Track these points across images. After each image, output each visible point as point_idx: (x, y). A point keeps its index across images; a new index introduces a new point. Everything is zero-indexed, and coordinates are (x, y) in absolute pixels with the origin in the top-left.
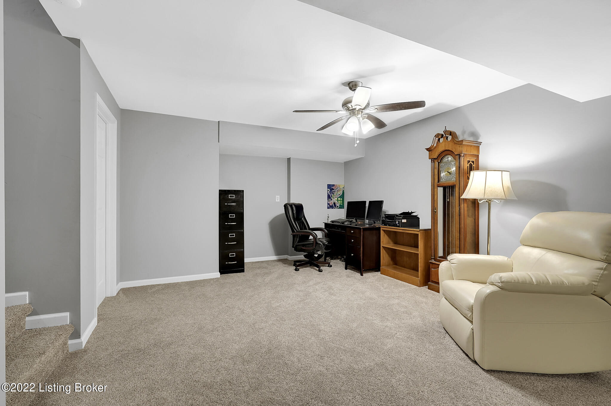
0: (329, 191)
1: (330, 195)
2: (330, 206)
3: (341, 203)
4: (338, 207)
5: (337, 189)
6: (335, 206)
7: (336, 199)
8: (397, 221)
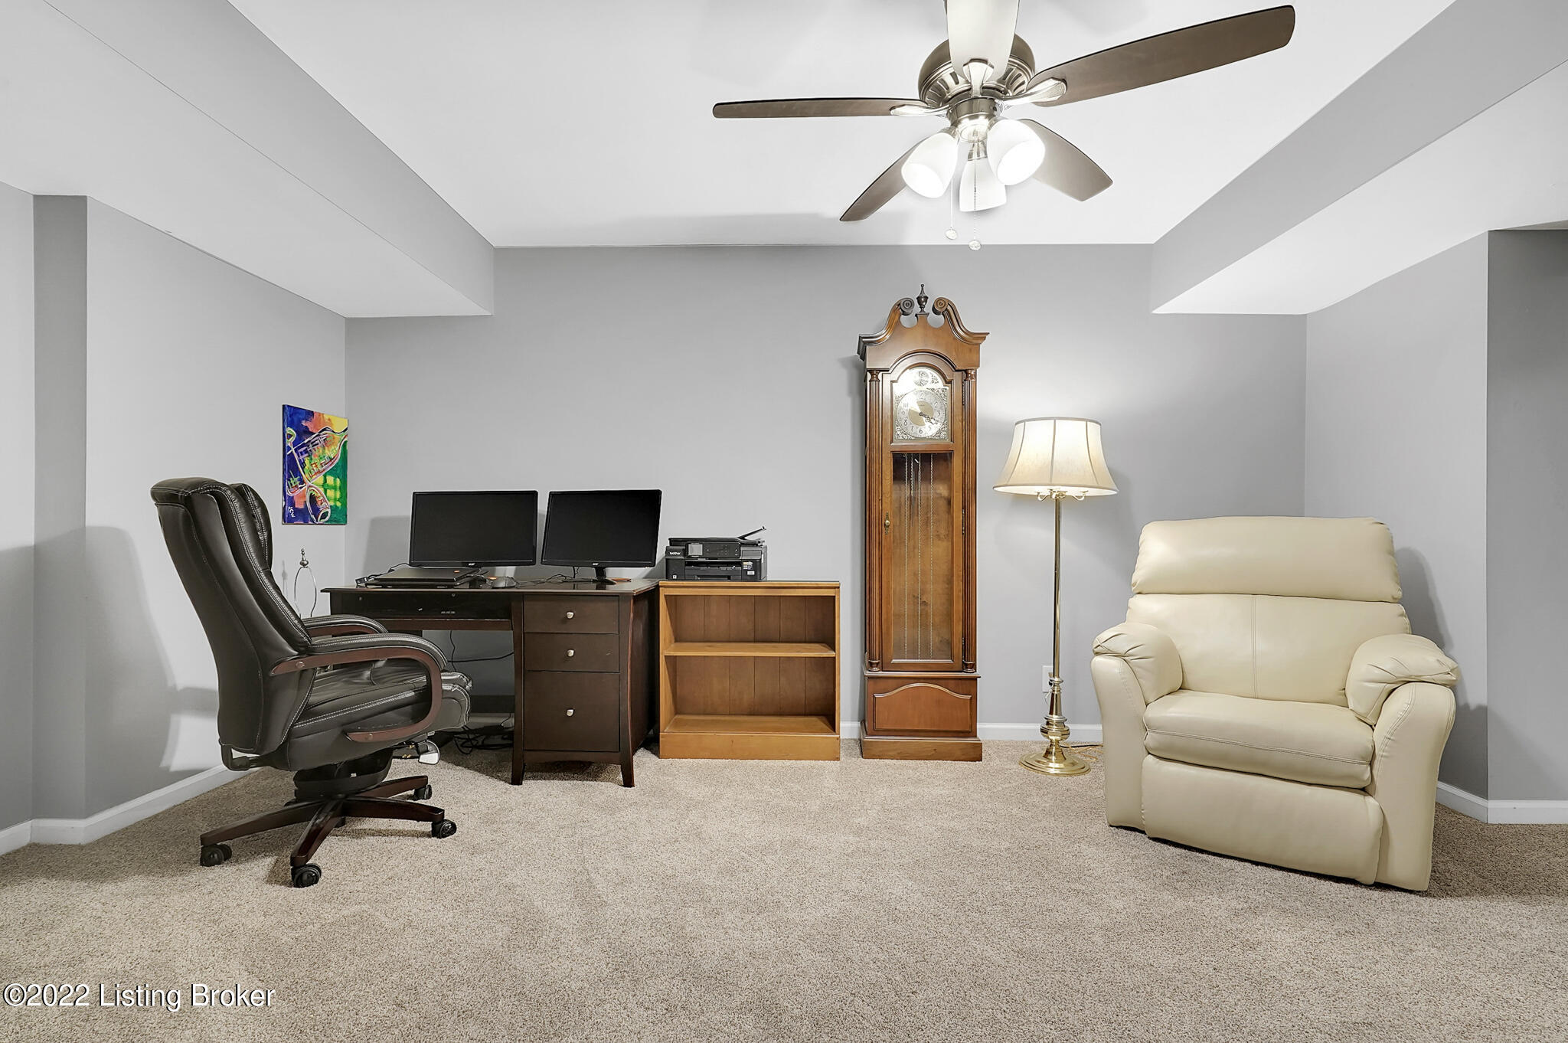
0: (292, 439)
1: (296, 457)
2: (296, 511)
3: (335, 500)
4: (324, 516)
5: (323, 435)
6: (316, 511)
7: (320, 479)
8: (747, 561)
